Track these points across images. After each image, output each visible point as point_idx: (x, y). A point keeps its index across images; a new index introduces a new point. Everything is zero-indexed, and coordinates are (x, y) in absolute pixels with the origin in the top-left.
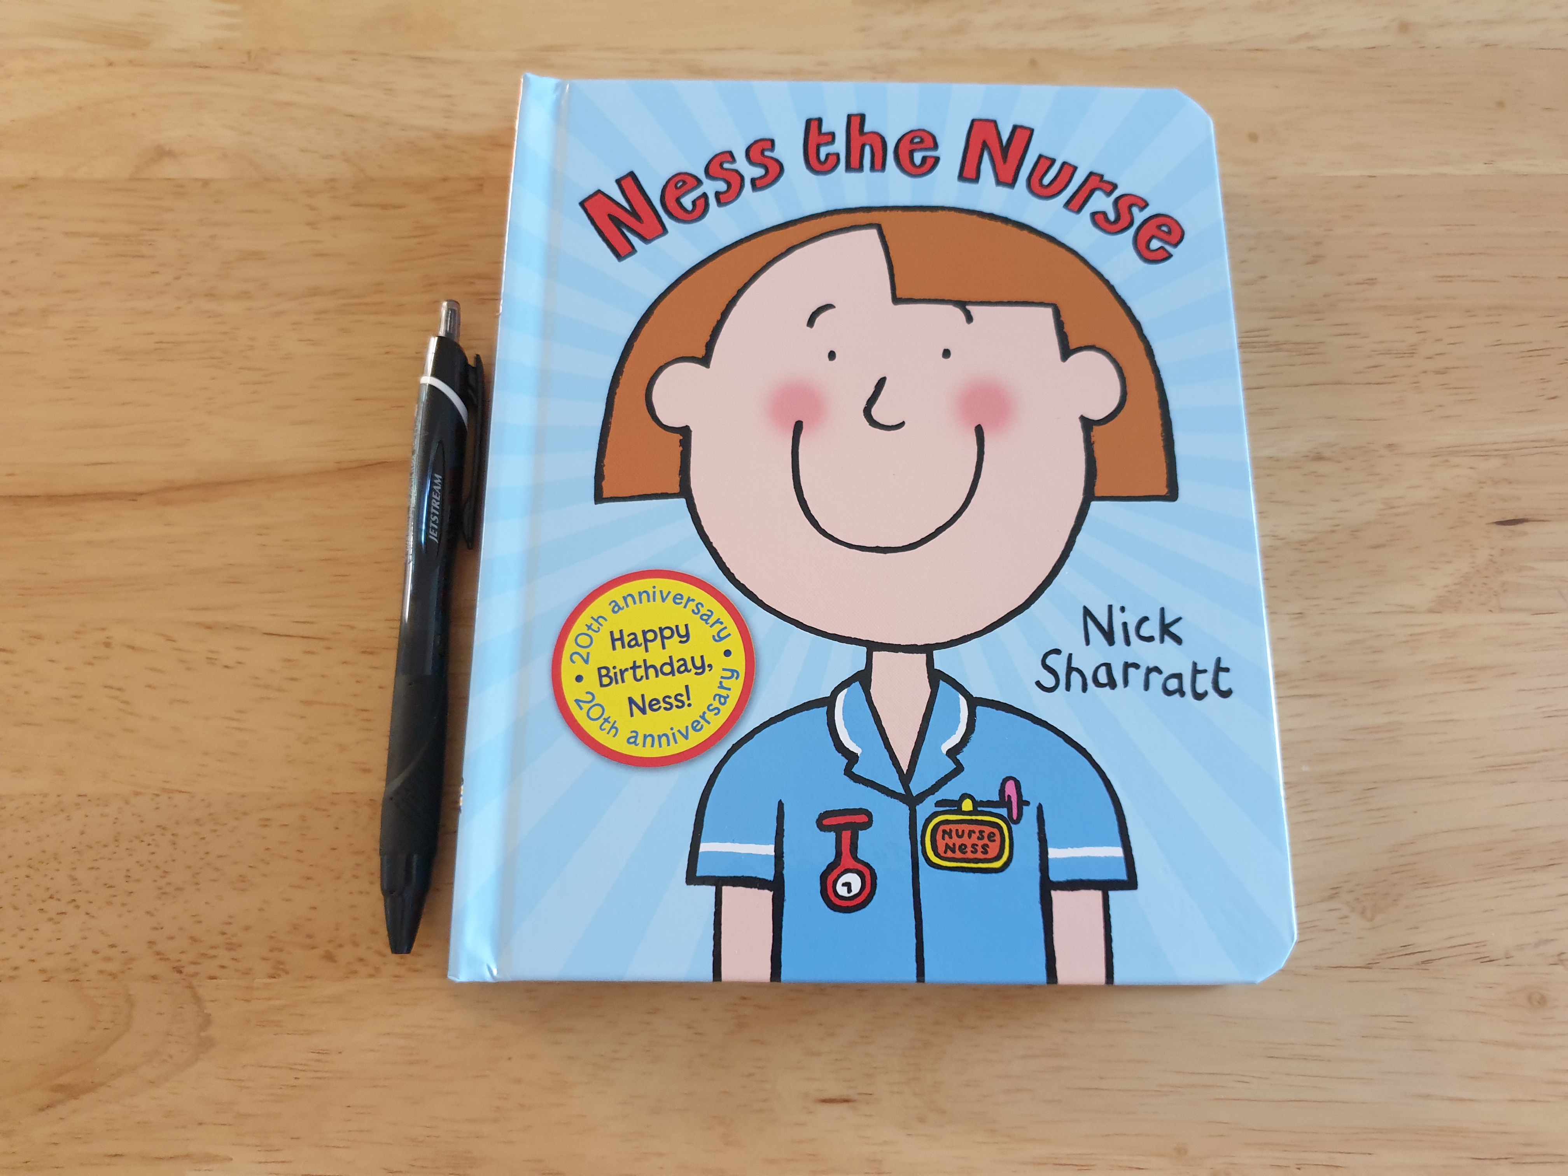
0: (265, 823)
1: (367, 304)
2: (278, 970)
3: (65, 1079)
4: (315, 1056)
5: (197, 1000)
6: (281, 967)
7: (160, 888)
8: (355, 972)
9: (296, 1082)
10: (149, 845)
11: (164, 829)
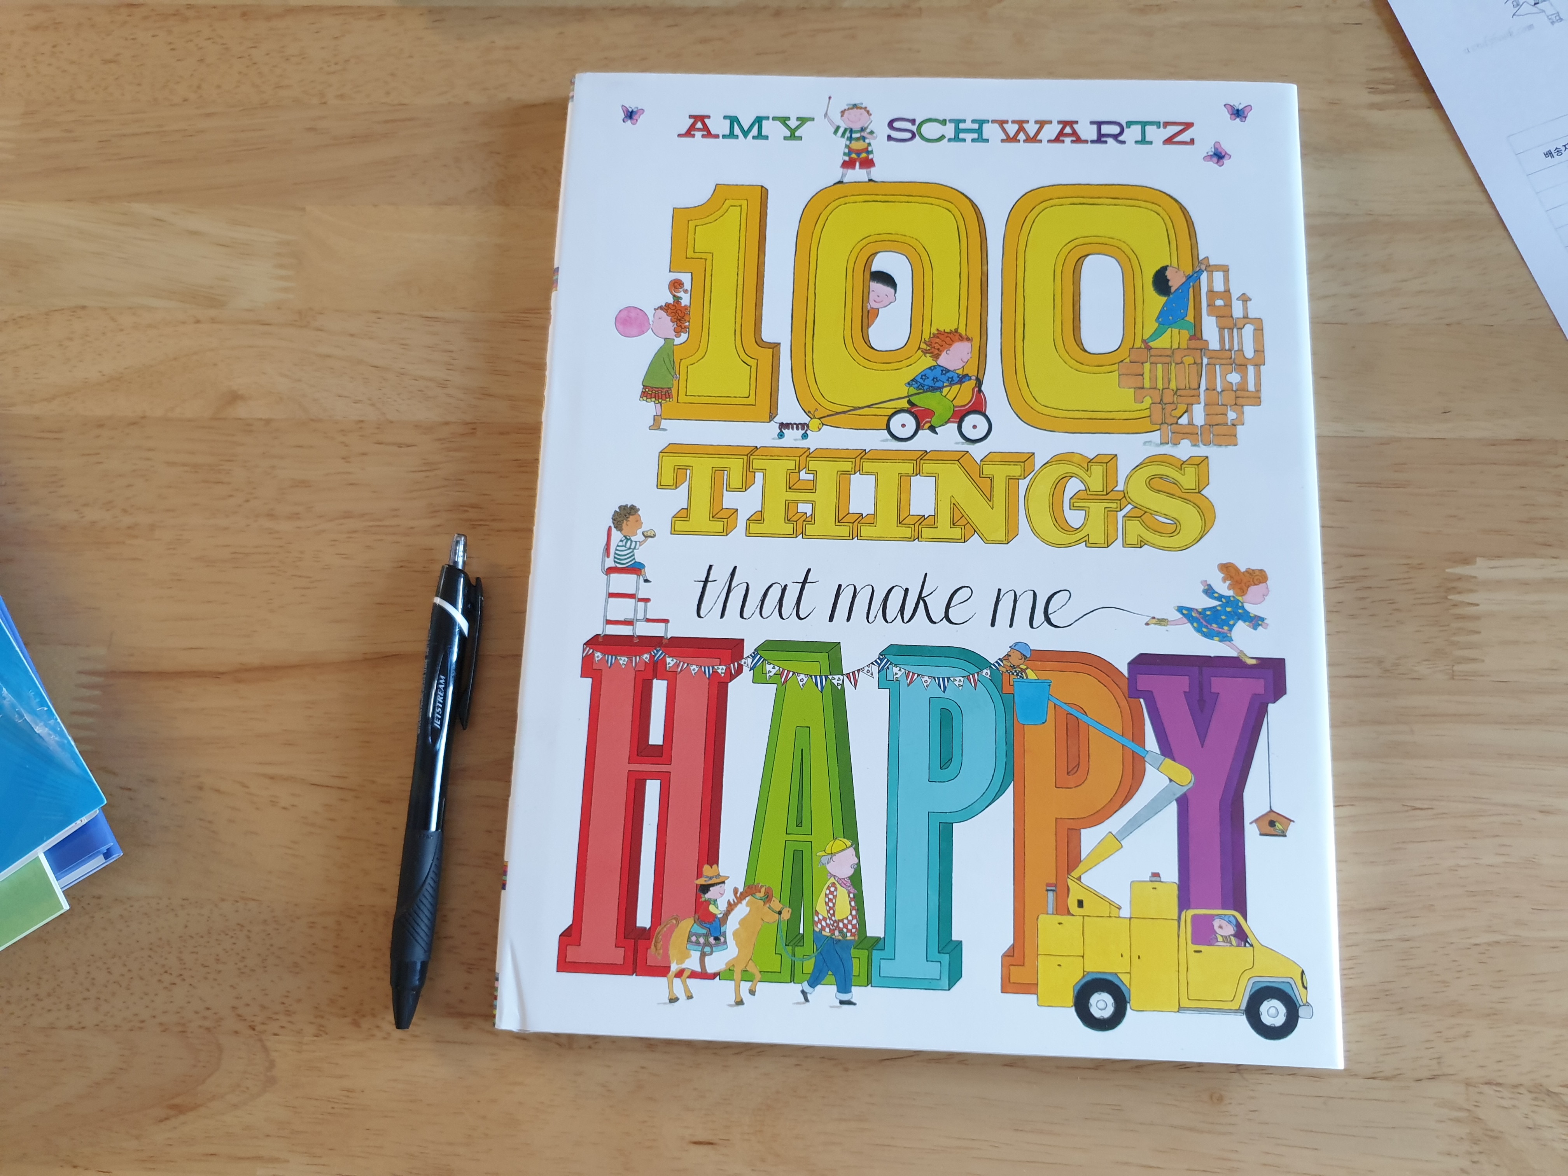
0: (312, 925)
1: (386, 526)
2: (321, 1031)
3: (177, 1101)
4: (345, 1093)
5: (265, 1049)
6: (323, 1029)
7: (239, 969)
8: (373, 1035)
9: (332, 1111)
10: (232, 937)
11: (242, 926)
